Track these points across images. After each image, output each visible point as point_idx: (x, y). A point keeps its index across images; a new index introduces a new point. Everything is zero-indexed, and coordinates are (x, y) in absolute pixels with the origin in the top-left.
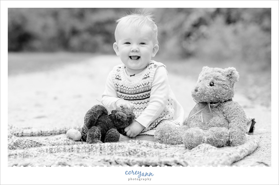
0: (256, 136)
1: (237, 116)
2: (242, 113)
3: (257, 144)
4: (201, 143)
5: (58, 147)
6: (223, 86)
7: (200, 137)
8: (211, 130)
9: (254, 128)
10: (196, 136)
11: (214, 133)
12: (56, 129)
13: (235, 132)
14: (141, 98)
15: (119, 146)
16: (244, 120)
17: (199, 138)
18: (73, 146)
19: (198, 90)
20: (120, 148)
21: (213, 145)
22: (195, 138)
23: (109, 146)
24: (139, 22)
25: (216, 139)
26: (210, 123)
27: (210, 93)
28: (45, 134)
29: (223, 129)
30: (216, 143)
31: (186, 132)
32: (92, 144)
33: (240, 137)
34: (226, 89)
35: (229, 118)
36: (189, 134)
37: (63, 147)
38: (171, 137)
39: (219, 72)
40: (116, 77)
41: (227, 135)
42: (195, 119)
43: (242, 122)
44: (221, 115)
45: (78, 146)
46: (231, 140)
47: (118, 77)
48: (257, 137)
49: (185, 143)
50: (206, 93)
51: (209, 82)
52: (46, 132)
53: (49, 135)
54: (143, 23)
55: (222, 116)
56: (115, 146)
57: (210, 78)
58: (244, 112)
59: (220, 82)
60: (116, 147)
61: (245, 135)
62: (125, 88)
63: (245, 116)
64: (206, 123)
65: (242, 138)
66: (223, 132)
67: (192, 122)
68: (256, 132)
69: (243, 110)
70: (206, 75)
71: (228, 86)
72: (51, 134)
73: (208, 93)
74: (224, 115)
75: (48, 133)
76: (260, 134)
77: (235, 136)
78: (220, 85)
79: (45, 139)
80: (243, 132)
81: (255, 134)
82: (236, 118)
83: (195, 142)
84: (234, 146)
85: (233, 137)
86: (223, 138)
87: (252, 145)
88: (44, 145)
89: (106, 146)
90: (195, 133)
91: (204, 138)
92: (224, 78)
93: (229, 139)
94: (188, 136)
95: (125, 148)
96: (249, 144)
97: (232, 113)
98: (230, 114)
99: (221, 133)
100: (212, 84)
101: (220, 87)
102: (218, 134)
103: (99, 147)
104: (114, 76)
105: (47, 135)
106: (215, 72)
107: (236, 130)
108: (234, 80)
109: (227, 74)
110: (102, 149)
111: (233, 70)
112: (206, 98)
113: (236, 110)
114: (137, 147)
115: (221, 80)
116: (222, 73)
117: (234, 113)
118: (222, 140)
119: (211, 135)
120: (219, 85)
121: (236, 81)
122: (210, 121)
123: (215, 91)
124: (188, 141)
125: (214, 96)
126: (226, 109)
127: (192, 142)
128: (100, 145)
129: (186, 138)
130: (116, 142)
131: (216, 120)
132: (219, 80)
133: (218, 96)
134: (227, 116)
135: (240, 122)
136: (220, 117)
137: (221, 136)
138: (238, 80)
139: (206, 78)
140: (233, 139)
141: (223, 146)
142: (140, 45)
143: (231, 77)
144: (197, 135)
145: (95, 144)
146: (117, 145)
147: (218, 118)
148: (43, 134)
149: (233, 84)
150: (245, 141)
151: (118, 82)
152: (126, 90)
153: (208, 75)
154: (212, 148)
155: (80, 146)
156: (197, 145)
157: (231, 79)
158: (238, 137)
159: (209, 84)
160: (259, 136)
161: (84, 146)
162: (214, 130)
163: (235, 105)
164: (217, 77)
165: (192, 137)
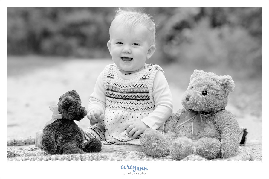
0: (248, 147)
1: (230, 126)
2: (235, 123)
3: (250, 156)
4: (190, 154)
5: (35, 158)
6: (217, 97)
7: (189, 147)
8: (201, 141)
9: (246, 139)
10: (184, 146)
11: (203, 144)
12: (31, 138)
13: (228, 143)
14: (134, 98)
15: (102, 157)
16: (237, 131)
17: (187, 149)
18: (51, 156)
19: (190, 99)
20: (102, 159)
21: (203, 156)
22: (183, 148)
23: (91, 157)
24: (133, 20)
25: (206, 150)
26: (200, 135)
27: (202, 104)
28: (19, 143)
29: (214, 140)
30: (206, 154)
31: (174, 143)
32: (72, 155)
33: (233, 148)
34: (220, 100)
35: (222, 128)
36: (177, 144)
37: (40, 158)
38: (157, 148)
39: (214, 79)
40: (108, 76)
41: (218, 147)
42: (184, 129)
43: (235, 132)
44: (212, 126)
45: (56, 157)
46: (223, 152)
47: (110, 75)
48: (249, 149)
49: (173, 154)
50: (198, 103)
51: (202, 90)
52: (20, 141)
53: (23, 144)
54: (137, 21)
55: (214, 126)
56: (97, 157)
57: (204, 85)
58: (237, 122)
59: (215, 92)
60: (99, 158)
61: (238, 147)
62: (117, 86)
63: (238, 126)
64: (197, 134)
65: (235, 150)
66: (214, 143)
67: (180, 131)
68: (247, 144)
69: (237, 120)
70: (199, 82)
71: (221, 96)
72: (26, 144)
73: (200, 103)
74: (215, 126)
75: (22, 143)
76: (252, 145)
77: (228, 147)
78: (214, 95)
79: (19, 148)
80: (236, 144)
81: (247, 146)
82: (229, 128)
83: (184, 153)
84: (225, 158)
85: (226, 148)
86: (213, 150)
87: (245, 157)
88: (19, 155)
89: (87, 156)
90: (183, 143)
91: (194, 149)
92: (218, 87)
93: (221, 150)
94: (176, 146)
95: (108, 158)
96: (242, 156)
97: (225, 123)
98: (222, 124)
99: (212, 144)
100: (205, 92)
101: (214, 97)
102: (208, 145)
103: (80, 158)
104: (106, 74)
105: (21, 144)
106: (208, 80)
107: (229, 142)
108: (229, 90)
109: (221, 83)
110: (83, 160)
111: (229, 80)
112: (198, 109)
113: (228, 120)
114: (121, 158)
115: (215, 90)
116: (217, 81)
117: (227, 123)
118: (213, 151)
119: (200, 146)
120: (212, 94)
121: (231, 91)
122: (200, 132)
123: (207, 101)
124: (176, 152)
125: (207, 106)
126: (218, 119)
127: (181, 153)
128: (81, 156)
129: (173, 149)
130: (98, 152)
131: (207, 131)
132: (213, 89)
133: (211, 107)
134: (219, 126)
135: (233, 132)
136: (211, 128)
137: (211, 147)
138: (233, 90)
139: (199, 85)
140: (226, 151)
141: (213, 159)
142: (133, 46)
143: (227, 87)
144: (186, 145)
145: (75, 154)
146: (99, 156)
147: (209, 128)
148: (17, 143)
149: (228, 94)
150: (238, 153)
151: (110, 80)
152: (118, 89)
153: (201, 82)
154: (202, 160)
155: (59, 157)
156: (186, 156)
157: (225, 89)
158: (231, 149)
159: (201, 93)
160: (251, 148)
161: (64, 157)
162: (204, 141)
163: (228, 114)
164: (211, 85)
165: (180, 147)
